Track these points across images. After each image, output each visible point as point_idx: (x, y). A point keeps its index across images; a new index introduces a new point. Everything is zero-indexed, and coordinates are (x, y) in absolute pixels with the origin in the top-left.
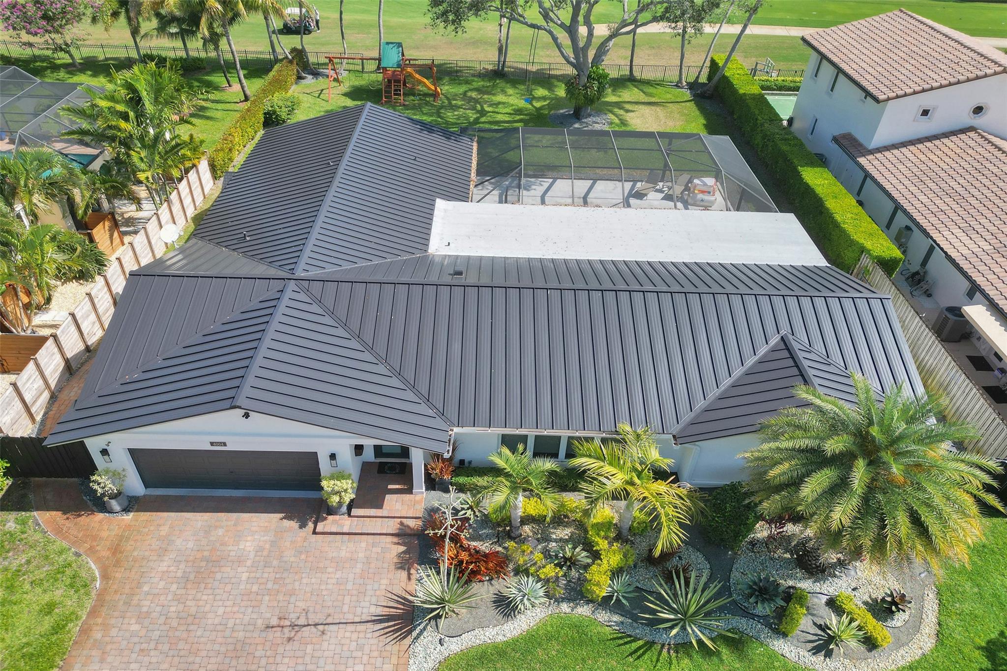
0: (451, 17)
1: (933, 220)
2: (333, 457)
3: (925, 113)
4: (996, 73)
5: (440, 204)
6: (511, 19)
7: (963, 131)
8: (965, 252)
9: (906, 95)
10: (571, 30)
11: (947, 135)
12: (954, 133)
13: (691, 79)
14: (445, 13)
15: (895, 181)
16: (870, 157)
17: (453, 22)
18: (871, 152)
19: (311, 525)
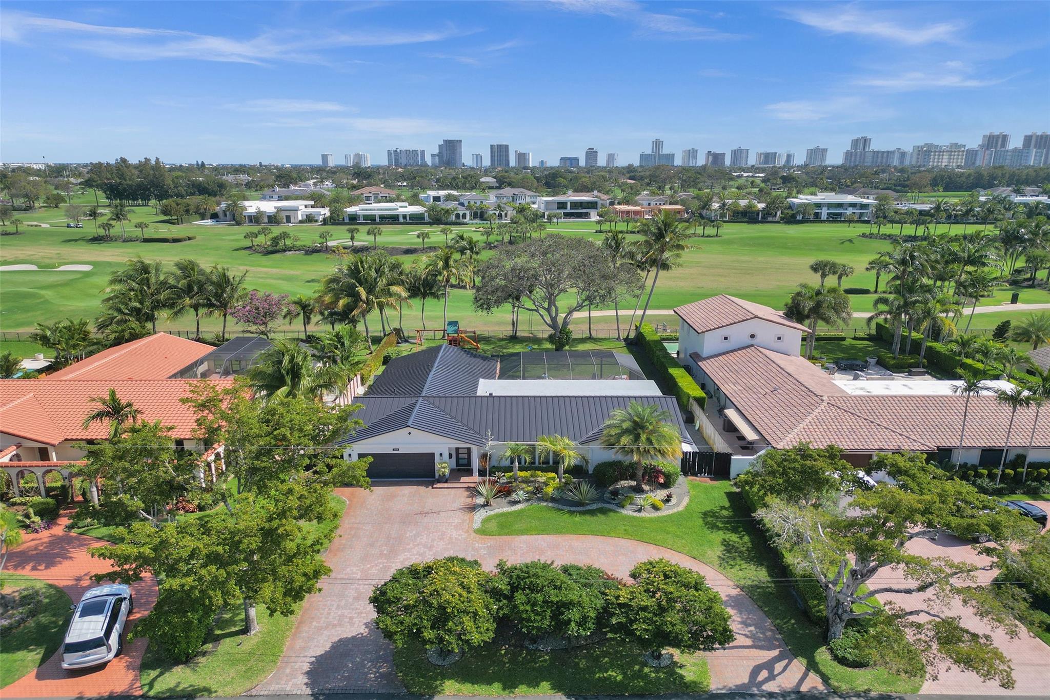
0: (485, 306)
1: (722, 381)
2: (441, 454)
3: (726, 338)
4: (751, 318)
5: (481, 380)
6: (519, 307)
7: (748, 347)
8: (731, 391)
9: (711, 330)
10: (548, 310)
11: (740, 349)
12: (744, 348)
13: (625, 337)
14: (481, 305)
15: (711, 369)
16: (704, 362)
17: (486, 309)
18: (705, 359)
19: (430, 487)
